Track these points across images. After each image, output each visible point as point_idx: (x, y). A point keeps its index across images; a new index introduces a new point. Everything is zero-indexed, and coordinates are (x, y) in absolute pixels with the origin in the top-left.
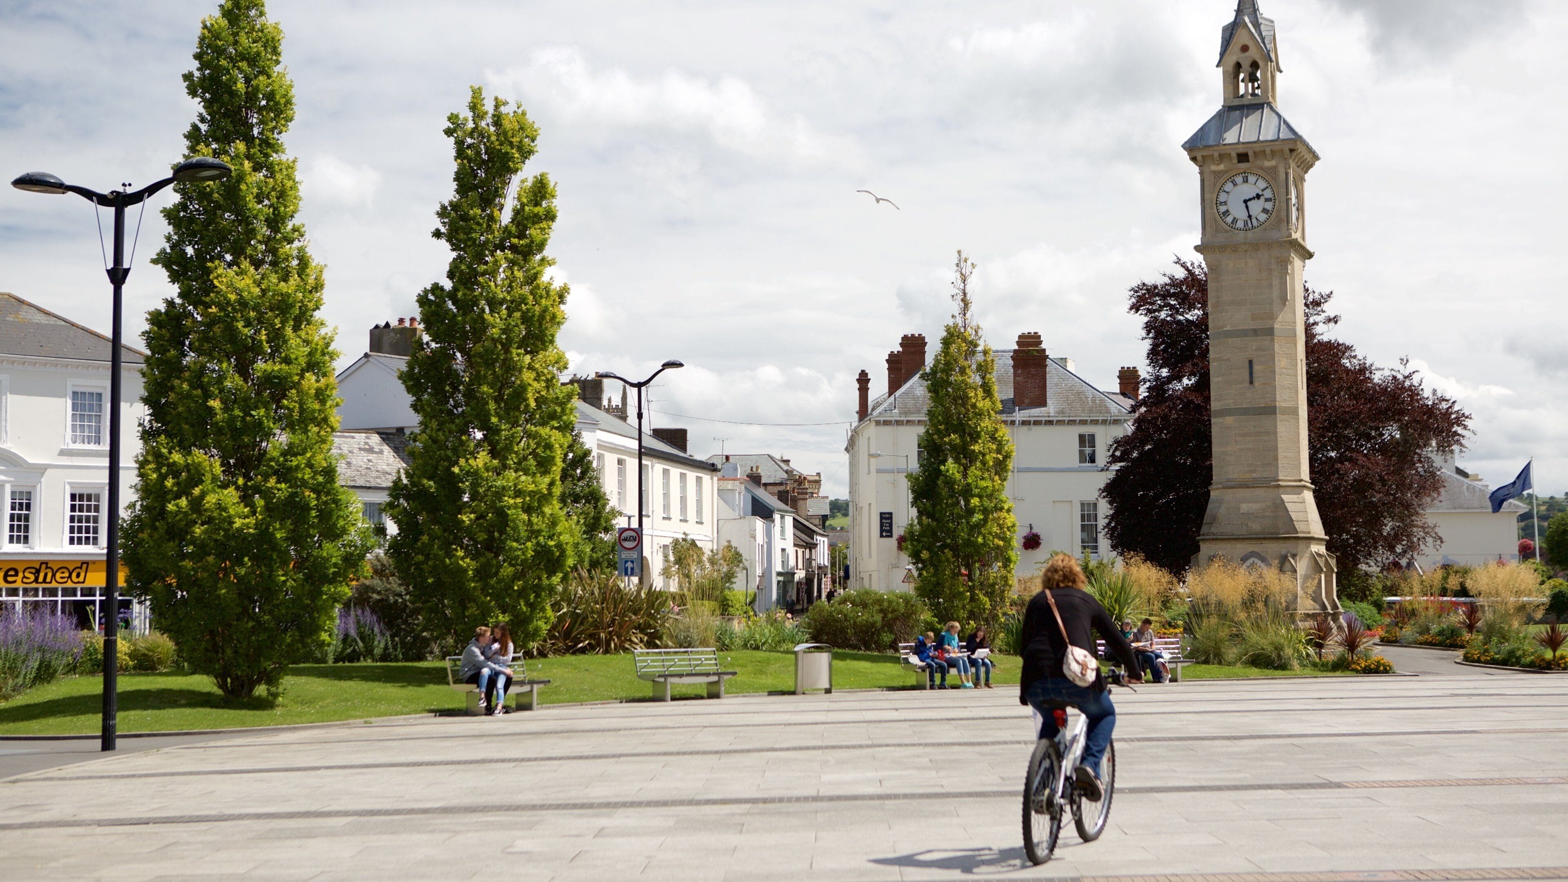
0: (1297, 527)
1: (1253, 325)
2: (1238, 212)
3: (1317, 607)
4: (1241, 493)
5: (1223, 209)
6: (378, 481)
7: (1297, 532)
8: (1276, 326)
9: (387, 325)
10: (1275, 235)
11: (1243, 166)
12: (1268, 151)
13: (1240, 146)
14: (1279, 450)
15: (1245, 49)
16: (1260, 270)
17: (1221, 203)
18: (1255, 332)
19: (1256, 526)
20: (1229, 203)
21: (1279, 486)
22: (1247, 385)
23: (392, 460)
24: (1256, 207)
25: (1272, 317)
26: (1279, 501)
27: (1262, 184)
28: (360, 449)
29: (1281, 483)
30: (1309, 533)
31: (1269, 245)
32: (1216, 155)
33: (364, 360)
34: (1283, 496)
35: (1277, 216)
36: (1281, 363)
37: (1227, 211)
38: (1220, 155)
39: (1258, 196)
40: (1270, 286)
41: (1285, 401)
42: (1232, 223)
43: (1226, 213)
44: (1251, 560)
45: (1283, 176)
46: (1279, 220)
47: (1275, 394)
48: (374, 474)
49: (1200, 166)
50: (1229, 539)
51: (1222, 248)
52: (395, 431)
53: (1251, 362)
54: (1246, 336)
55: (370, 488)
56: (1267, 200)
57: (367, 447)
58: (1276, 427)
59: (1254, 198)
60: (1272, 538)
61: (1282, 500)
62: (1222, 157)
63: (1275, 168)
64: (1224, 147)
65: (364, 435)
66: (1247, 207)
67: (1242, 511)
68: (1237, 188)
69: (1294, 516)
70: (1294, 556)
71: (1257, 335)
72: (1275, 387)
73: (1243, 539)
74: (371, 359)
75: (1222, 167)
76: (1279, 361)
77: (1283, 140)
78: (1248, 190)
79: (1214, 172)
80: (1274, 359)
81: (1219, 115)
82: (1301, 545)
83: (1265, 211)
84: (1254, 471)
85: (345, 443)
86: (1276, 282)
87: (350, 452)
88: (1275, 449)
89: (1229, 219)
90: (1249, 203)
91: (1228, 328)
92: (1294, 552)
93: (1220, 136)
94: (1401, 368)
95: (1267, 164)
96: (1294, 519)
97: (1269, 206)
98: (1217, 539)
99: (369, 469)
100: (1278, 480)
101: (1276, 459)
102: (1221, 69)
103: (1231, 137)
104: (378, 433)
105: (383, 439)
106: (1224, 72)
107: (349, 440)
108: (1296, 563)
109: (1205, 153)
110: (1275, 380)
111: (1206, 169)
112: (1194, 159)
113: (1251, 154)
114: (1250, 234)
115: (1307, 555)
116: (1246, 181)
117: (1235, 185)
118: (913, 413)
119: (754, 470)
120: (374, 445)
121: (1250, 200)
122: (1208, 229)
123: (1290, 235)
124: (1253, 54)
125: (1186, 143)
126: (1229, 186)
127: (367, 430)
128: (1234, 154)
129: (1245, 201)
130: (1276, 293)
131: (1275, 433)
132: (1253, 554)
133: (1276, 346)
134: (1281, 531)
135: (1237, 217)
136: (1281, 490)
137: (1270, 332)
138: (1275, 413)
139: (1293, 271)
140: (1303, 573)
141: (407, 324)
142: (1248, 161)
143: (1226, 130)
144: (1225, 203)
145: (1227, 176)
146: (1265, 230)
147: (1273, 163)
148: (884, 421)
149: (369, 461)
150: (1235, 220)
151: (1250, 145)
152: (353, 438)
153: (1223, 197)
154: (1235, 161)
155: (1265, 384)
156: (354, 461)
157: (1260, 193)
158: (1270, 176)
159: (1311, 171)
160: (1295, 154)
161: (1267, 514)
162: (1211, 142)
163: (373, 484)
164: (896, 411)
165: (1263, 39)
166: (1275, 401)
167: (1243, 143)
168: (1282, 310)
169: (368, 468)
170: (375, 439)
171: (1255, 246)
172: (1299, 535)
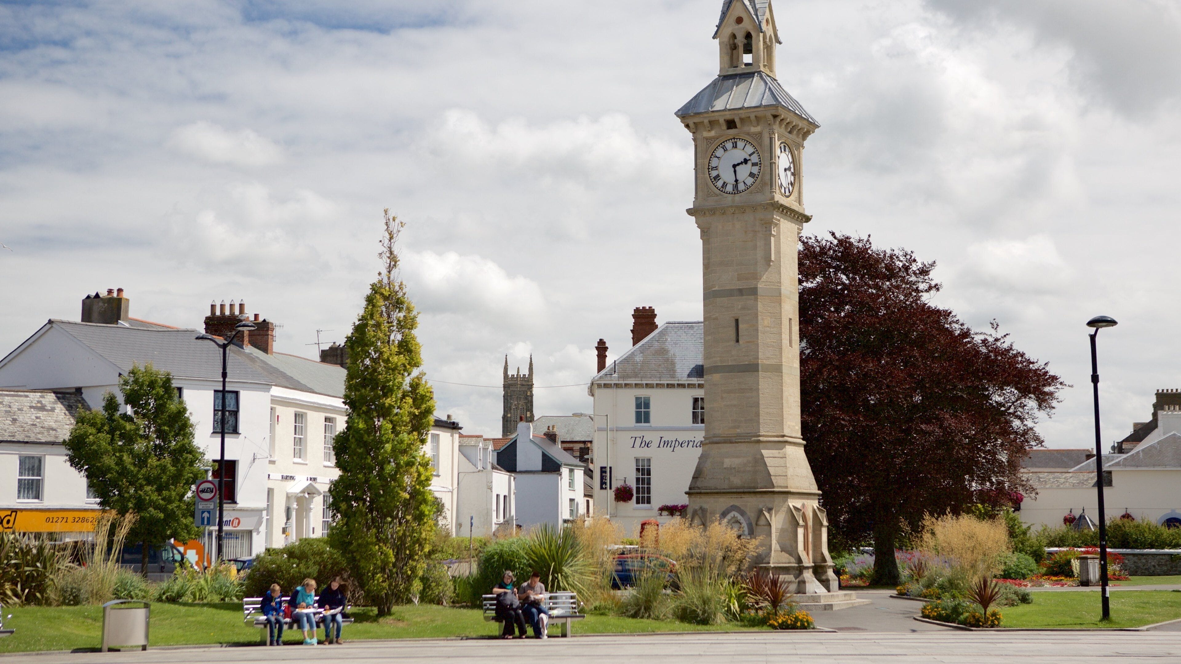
0: (774, 481)
1: (740, 285)
2: (727, 176)
3: (793, 560)
4: (726, 448)
5: (714, 173)
6: (40, 436)
7: (773, 487)
8: (760, 286)
9: (97, 296)
10: (759, 198)
11: (732, 132)
12: (752, 116)
13: (727, 113)
14: (761, 406)
15: (739, 20)
16: (746, 232)
17: (713, 169)
18: (741, 292)
19: (737, 481)
20: (720, 168)
21: (759, 442)
22: (733, 343)
23: (61, 417)
24: (743, 172)
25: (756, 277)
26: (759, 456)
27: (750, 149)
28: (31, 407)
29: (761, 439)
30: (787, 487)
31: (754, 208)
32: (706, 121)
33: (49, 326)
34: (763, 451)
35: (762, 180)
36: (764, 322)
37: (718, 176)
38: (710, 122)
39: (746, 161)
40: (755, 247)
41: (768, 358)
42: (722, 187)
43: (717, 177)
44: (732, 514)
45: (767, 141)
46: (764, 184)
47: (758, 352)
48: (38, 430)
49: (694, 133)
50: (711, 493)
51: (713, 211)
52: (74, 390)
53: (737, 321)
54: (731, 295)
55: (27, 443)
56: (754, 164)
57: (39, 405)
58: (758, 384)
59: (742, 163)
60: (749, 493)
61: (762, 455)
62: (712, 123)
63: (760, 134)
64: (713, 114)
65: (40, 394)
66: (735, 172)
67: (725, 466)
68: (727, 153)
69: (772, 471)
70: (770, 510)
71: (742, 295)
72: (758, 345)
73: (724, 493)
74: (54, 325)
75: (713, 133)
76: (763, 319)
77: (766, 106)
78: (738, 155)
79: (707, 139)
80: (757, 317)
81: (714, 84)
82: (778, 499)
83: (752, 175)
84: (738, 427)
85: (16, 401)
86: (760, 243)
87: (19, 409)
88: (757, 405)
89: (720, 184)
90: (737, 168)
91: (716, 288)
92: (770, 506)
93: (710, 103)
94: (992, 332)
95: (754, 130)
96: (772, 474)
97: (755, 170)
98: (700, 493)
99: (35, 425)
100: (759, 436)
101: (758, 415)
102: (717, 41)
103: (719, 105)
104: (54, 393)
105: (58, 398)
106: (720, 43)
107: (22, 398)
108: (771, 517)
109: (697, 120)
110: (758, 339)
111: (699, 136)
112: (687, 126)
113: (737, 120)
114: (737, 197)
115: (784, 509)
116: (735, 146)
117: (725, 150)
118: (631, 377)
119: (551, 428)
120: (47, 404)
121: (738, 164)
122: (700, 194)
123: (773, 198)
124: (747, 25)
125: (679, 110)
126: (720, 152)
127: (43, 390)
128: (722, 121)
129: (734, 166)
130: (760, 254)
131: (758, 390)
132: (734, 508)
133: (760, 305)
134: (759, 486)
135: (727, 181)
136: (761, 445)
137: (753, 292)
138: (758, 371)
139: (779, 232)
140: (780, 526)
141: (115, 295)
142: (736, 127)
143: (717, 98)
144: (716, 168)
145: (718, 142)
146: (751, 193)
147: (758, 129)
148: (605, 384)
149: (37, 418)
150: (725, 185)
151: (736, 112)
152: (27, 396)
153: (714, 162)
154: (724, 127)
155: (749, 342)
156: (21, 418)
157: (748, 158)
158: (756, 141)
159: (810, 138)
160: (779, 119)
161: (748, 469)
162: (702, 110)
163: (32, 439)
164: (616, 375)
165: (756, 11)
166: (758, 358)
167: (730, 110)
168: (766, 271)
169: (33, 425)
170: (51, 397)
171: (741, 209)
172: (776, 490)
